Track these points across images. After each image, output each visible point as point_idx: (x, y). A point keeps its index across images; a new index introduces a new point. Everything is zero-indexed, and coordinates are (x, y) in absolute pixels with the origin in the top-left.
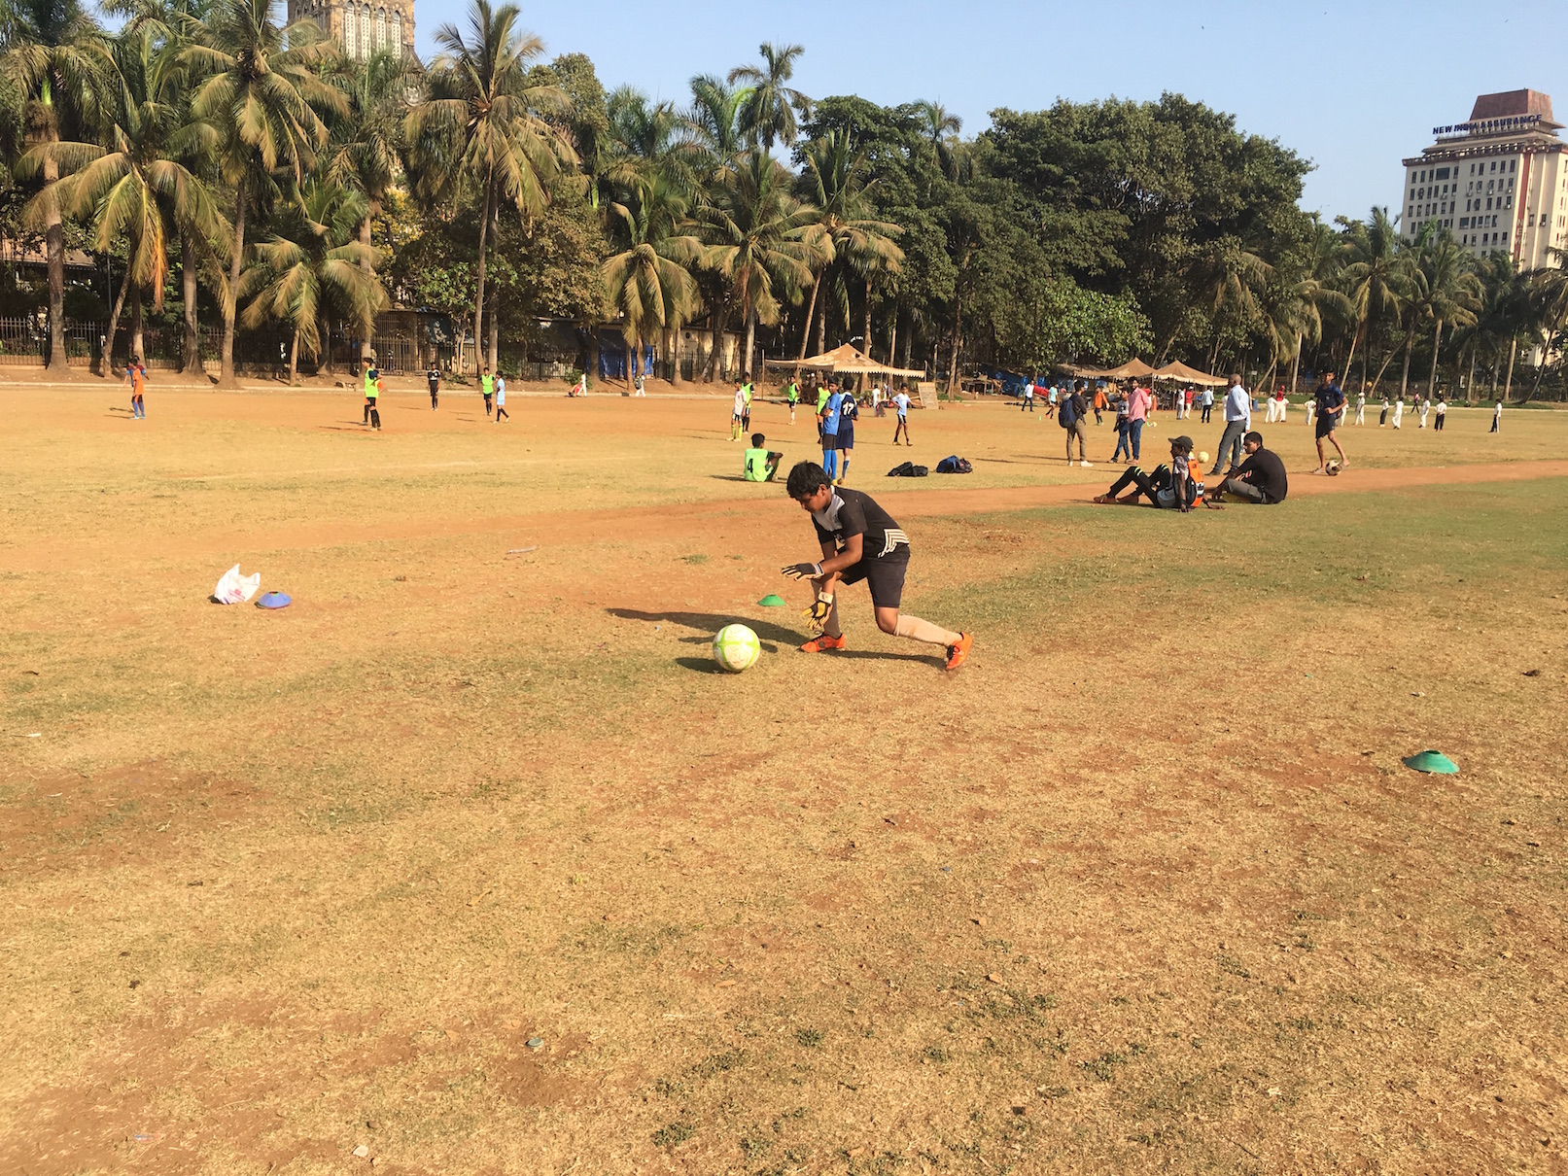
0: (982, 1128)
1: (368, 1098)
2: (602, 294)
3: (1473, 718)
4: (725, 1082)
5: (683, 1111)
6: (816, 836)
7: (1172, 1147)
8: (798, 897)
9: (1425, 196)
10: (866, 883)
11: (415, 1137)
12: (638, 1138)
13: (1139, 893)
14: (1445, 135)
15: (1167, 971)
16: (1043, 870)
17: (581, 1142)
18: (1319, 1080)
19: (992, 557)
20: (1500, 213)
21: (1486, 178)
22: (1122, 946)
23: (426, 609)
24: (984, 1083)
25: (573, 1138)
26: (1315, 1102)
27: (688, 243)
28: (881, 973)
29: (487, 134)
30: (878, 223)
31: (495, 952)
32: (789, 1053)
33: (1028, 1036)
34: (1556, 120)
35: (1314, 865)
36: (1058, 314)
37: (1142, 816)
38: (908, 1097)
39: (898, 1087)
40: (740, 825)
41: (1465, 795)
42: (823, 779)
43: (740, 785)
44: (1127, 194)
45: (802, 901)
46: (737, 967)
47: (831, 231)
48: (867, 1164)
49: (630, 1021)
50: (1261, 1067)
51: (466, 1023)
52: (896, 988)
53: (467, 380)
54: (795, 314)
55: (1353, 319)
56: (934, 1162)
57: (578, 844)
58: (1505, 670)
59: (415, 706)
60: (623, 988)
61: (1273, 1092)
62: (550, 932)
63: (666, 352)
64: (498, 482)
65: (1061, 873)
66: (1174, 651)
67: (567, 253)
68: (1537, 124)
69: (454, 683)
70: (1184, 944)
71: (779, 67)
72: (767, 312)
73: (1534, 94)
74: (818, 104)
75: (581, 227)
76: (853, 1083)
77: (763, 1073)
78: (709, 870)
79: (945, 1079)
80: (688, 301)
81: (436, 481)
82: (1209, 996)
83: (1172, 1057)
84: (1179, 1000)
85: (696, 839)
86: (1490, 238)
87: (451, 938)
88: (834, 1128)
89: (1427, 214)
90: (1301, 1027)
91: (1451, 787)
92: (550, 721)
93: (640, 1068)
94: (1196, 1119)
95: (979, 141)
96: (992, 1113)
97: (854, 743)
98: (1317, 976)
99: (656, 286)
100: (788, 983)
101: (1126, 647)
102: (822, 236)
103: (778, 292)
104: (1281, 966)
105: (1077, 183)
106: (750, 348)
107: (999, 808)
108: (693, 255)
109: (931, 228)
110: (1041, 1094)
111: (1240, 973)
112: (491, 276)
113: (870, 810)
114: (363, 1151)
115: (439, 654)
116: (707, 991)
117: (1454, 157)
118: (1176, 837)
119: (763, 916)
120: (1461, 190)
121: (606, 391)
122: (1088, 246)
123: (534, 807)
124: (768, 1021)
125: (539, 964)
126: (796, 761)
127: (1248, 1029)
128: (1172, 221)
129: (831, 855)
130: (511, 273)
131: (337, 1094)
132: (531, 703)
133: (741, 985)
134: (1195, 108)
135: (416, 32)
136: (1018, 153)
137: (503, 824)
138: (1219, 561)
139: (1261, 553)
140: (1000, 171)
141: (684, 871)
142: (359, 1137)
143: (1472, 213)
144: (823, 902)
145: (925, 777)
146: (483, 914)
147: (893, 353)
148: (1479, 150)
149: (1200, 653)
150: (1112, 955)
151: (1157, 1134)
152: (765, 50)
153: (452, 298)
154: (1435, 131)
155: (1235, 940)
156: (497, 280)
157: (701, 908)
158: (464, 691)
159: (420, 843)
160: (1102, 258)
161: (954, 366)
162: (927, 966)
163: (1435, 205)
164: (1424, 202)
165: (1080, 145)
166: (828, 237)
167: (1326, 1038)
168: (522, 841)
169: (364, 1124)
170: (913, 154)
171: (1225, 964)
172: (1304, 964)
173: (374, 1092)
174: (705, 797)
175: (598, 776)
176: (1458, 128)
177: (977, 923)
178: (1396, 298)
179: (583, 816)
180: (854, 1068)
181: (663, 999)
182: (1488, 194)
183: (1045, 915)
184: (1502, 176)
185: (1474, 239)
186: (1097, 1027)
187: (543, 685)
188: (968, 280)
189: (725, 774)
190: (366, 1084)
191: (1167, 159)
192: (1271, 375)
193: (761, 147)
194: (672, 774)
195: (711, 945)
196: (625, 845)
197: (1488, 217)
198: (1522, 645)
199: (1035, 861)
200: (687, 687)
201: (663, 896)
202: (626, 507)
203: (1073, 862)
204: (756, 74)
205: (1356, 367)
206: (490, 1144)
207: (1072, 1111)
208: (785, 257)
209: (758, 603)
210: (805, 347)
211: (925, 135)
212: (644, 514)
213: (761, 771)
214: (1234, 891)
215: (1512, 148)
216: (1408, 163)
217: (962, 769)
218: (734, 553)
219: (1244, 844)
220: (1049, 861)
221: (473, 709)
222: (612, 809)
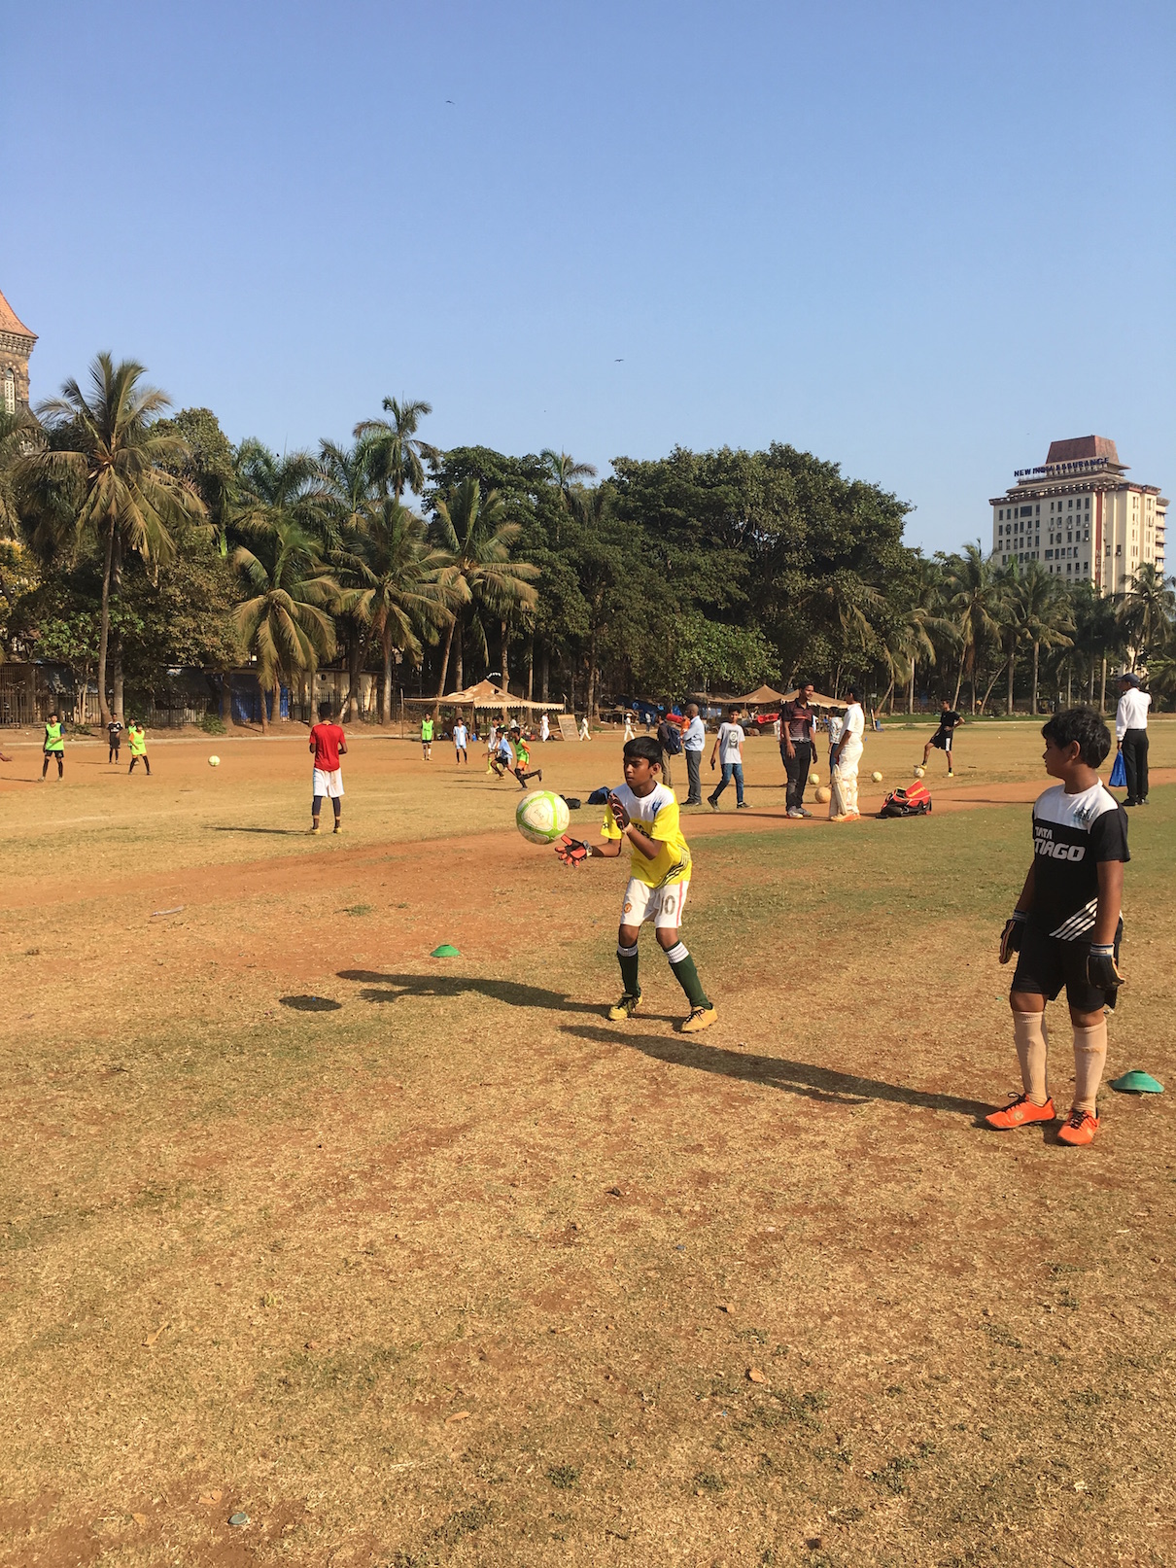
2: (234, 641)
3: (1166, 1034)
4: (475, 1546)
6: (532, 1220)
8: (524, 1297)
9: (1012, 532)
10: (596, 1273)
13: (888, 1257)
14: (1025, 477)
15: (935, 1347)
16: (782, 1239)
18: (1122, 1465)
20: (1080, 545)
21: (1065, 514)
22: (882, 1323)
23: (65, 985)
24: (768, 1513)
26: (1126, 1493)
27: (323, 587)
28: (631, 1384)
29: (109, 486)
30: (511, 566)
31: (182, 1403)
32: (542, 1500)
33: (807, 1448)
34: (1122, 462)
35: (1054, 1208)
36: (689, 646)
37: (870, 1166)
38: (688, 1541)
39: (673, 1530)
40: (447, 1214)
42: (531, 1152)
43: (440, 1164)
44: (745, 534)
45: (530, 1301)
46: (467, 1394)
47: (464, 573)
49: (353, 1477)
50: (1058, 1457)
51: (156, 1501)
52: (651, 1402)
53: (90, 730)
54: (433, 654)
55: (959, 642)
57: (265, 1255)
59: (60, 1101)
60: (339, 1436)
61: (1080, 1486)
62: (244, 1370)
63: (302, 694)
64: (132, 836)
65: (802, 1241)
66: (863, 981)
67: (197, 602)
68: (1105, 465)
69: (103, 1070)
70: (946, 1314)
71: (406, 421)
73: (1100, 439)
74: (445, 454)
75: (211, 574)
76: (623, 1531)
77: (518, 1529)
78: (418, 1274)
79: (726, 1513)
81: (64, 839)
82: (985, 1374)
83: (964, 1454)
84: (956, 1383)
85: (401, 1235)
86: (1073, 567)
87: (127, 1390)
89: (1016, 548)
90: (1088, 1403)
91: (1165, 1109)
92: (219, 1106)
93: (371, 1540)
94: (1006, 1530)
95: (603, 487)
96: (785, 1551)
97: (556, 1106)
98: (1091, 1338)
99: (291, 630)
100: (529, 1408)
101: (815, 979)
102: (454, 580)
104: (1050, 1332)
105: (700, 524)
106: (388, 689)
107: (722, 1169)
108: (328, 599)
109: (564, 569)
110: (834, 1520)
111: (1010, 1344)
112: (116, 625)
113: (586, 1183)
115: (82, 1036)
116: (437, 1428)
117: (1034, 497)
118: (911, 1188)
119: (488, 1325)
120: (1044, 527)
121: (240, 736)
122: (713, 582)
123: (210, 1213)
124: (512, 1461)
125: (236, 1413)
126: (496, 1133)
127: (1036, 1412)
128: (792, 557)
129: (553, 1240)
130: (137, 621)
132: (194, 1087)
133: (476, 1416)
134: (803, 457)
135: (30, 388)
136: (642, 497)
137: (175, 1237)
138: (886, 883)
139: (924, 873)
140: (626, 515)
141: (392, 1277)
143: (1054, 547)
144: (551, 1301)
145: (637, 1140)
146: (162, 1355)
147: (531, 687)
148: (1056, 490)
149: (889, 981)
150: (875, 1335)
152: (388, 404)
153: (74, 649)
154: (1016, 473)
155: (997, 1303)
156: (123, 630)
157: (417, 1322)
158: (116, 1078)
159: (79, 1271)
160: (727, 592)
161: (592, 700)
162: (680, 1370)
163: (1022, 539)
164: (1012, 537)
165: (700, 490)
166: (463, 579)
167: (1117, 1412)
168: (201, 1257)
170: (541, 500)
171: (993, 1332)
172: (1073, 1325)
174: (404, 1184)
175: (280, 1167)
176: (1037, 470)
177: (724, 1310)
178: (997, 625)
179: (269, 1221)
180: (620, 1510)
181: (387, 1445)
182: (1067, 528)
183: (795, 1293)
184: (1079, 513)
185: (1059, 568)
186: (878, 1427)
187: (206, 1064)
188: (599, 618)
189: (422, 1154)
191: (780, 500)
192: (889, 697)
193: (392, 495)
194: (362, 1159)
195: (434, 1367)
196: (320, 1251)
197: (1069, 549)
199: (771, 1229)
200: (367, 1055)
201: (371, 1312)
202: (277, 858)
203: (812, 1227)
204: (382, 426)
205: (966, 688)
207: (871, 1537)
208: (422, 598)
209: (431, 954)
210: (443, 685)
211: (550, 483)
212: (297, 863)
213: (461, 1146)
214: (983, 1246)
215: (1085, 487)
216: (994, 502)
217: (675, 1127)
218: (398, 901)
219: (980, 1189)
220: (786, 1229)
221: (128, 1099)
222: (299, 1207)
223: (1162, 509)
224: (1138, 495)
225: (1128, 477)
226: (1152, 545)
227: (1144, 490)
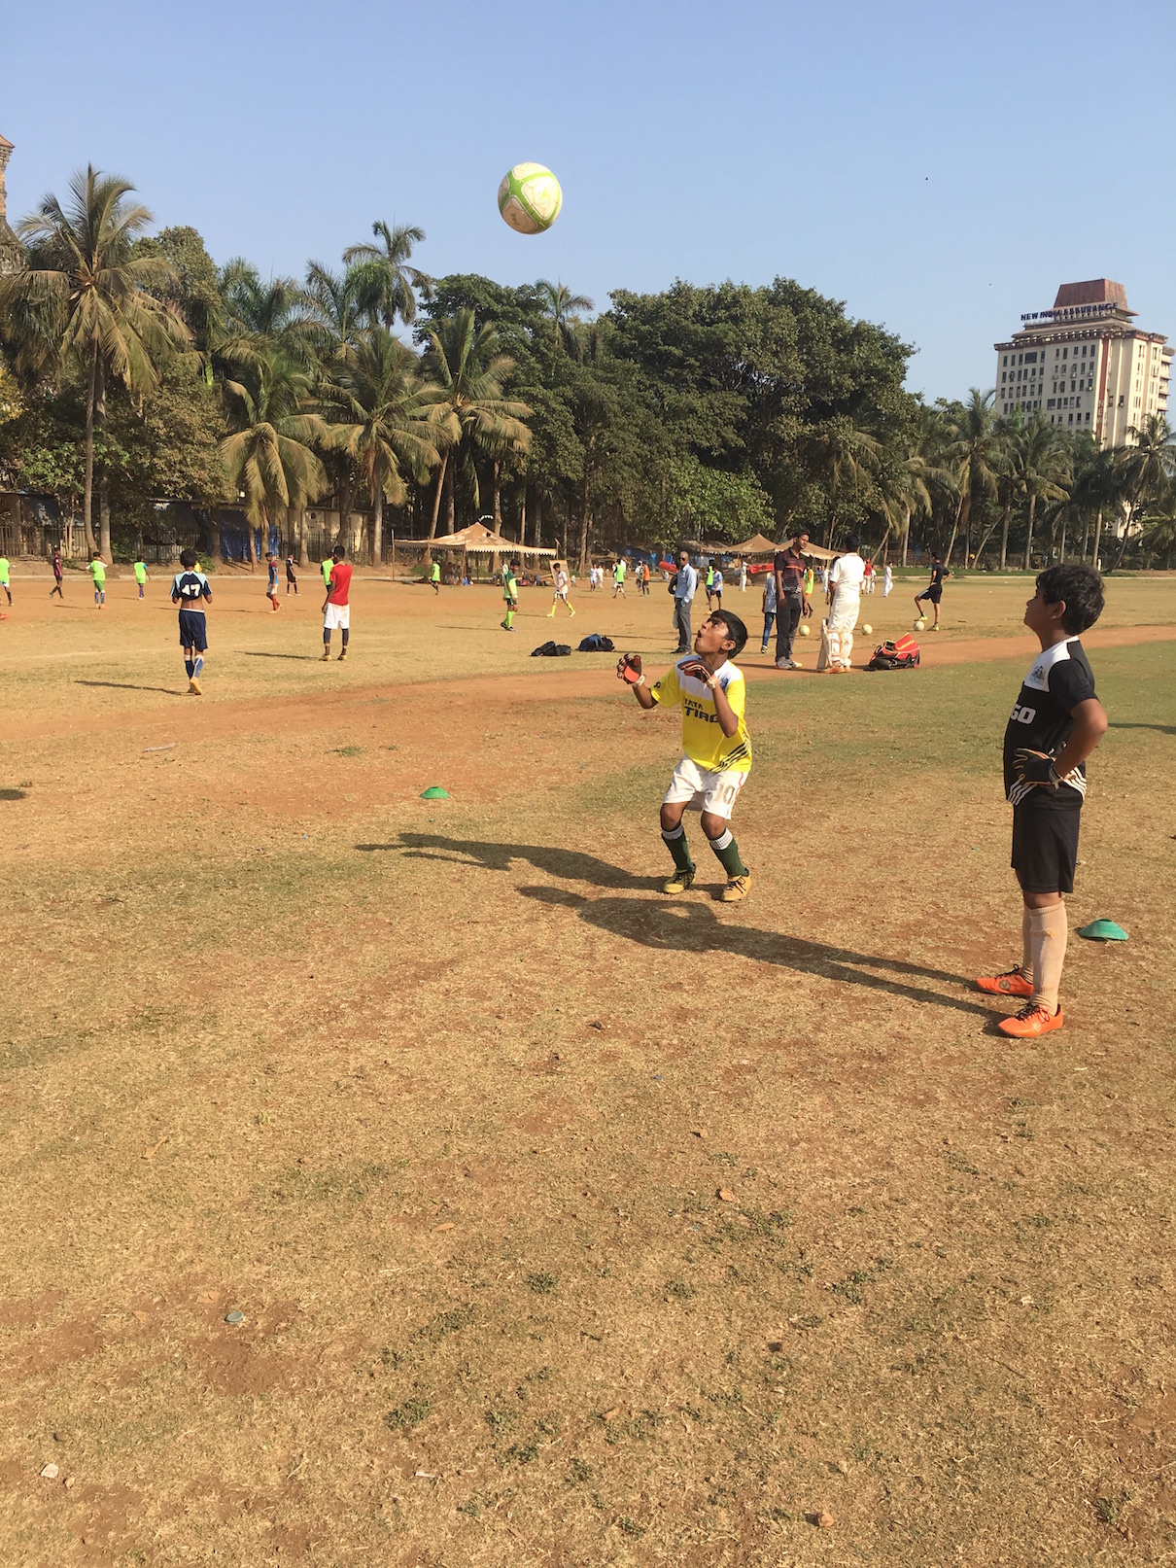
0: (740, 1372)
1: (51, 1403)
2: (222, 475)
3: (1135, 884)
4: (458, 1344)
5: (415, 1385)
6: (516, 1050)
7: (937, 1373)
8: (508, 1120)
9: (1016, 379)
10: (577, 1100)
11: (112, 1447)
12: (370, 1423)
13: (855, 1089)
14: (1032, 321)
15: (896, 1172)
16: (755, 1071)
17: (305, 1434)
18: (1068, 1282)
19: (651, 738)
20: (1083, 394)
21: (1070, 362)
22: (847, 1150)
23: (59, 817)
24: (733, 1318)
25: (295, 1430)
26: (1069, 1308)
27: (311, 422)
28: (608, 1201)
29: (92, 308)
30: (504, 404)
31: (180, 1212)
32: (521, 1302)
33: (772, 1261)
34: (1130, 308)
36: (682, 493)
38: (657, 1342)
39: (644, 1332)
40: (435, 1043)
41: (1143, 964)
42: (516, 986)
43: (428, 996)
44: (744, 376)
45: (513, 1124)
46: (453, 1207)
47: (457, 410)
48: (626, 1427)
49: (343, 1280)
50: (1008, 1273)
51: (156, 1300)
52: (626, 1217)
53: (78, 564)
54: (422, 495)
55: (956, 494)
56: (696, 1417)
57: (259, 1077)
58: (1153, 834)
59: (57, 928)
60: (330, 1243)
61: (1026, 1300)
62: (240, 1182)
63: (291, 534)
64: (123, 672)
65: (774, 1073)
66: (843, 830)
67: (181, 435)
68: (1114, 311)
69: (99, 899)
70: (908, 1142)
71: (398, 246)
72: (394, 491)
73: (1110, 283)
74: (439, 283)
75: (196, 405)
76: (597, 1333)
77: (498, 1329)
78: (406, 1097)
79: (693, 1317)
80: (313, 481)
81: (55, 674)
82: (942, 1197)
83: (919, 1270)
84: (915, 1205)
85: (390, 1061)
86: (1075, 418)
87: (127, 1199)
88: (584, 1388)
89: (1018, 396)
90: (1038, 1226)
91: (1128, 956)
92: (212, 937)
93: (360, 1338)
94: (956, 1338)
95: (600, 322)
96: (748, 1353)
97: (542, 944)
98: (1045, 1167)
99: (277, 466)
100: (511, 1221)
101: (797, 826)
102: (447, 416)
103: (405, 472)
104: (1006, 1160)
105: (698, 364)
106: (378, 529)
107: (700, 1006)
108: (316, 434)
109: (559, 408)
110: (795, 1326)
111: (968, 1170)
112: (100, 457)
113: (569, 1016)
114: (52, 1471)
115: (77, 867)
116: (424, 1238)
117: (1040, 342)
118: (880, 1025)
119: (473, 1145)
120: (1048, 373)
121: (230, 574)
122: (710, 426)
123: (205, 1037)
124: (494, 1268)
125: (232, 1221)
126: (484, 967)
127: (988, 1232)
128: (788, 401)
129: (535, 1069)
130: (122, 453)
131: (14, 1402)
132: (188, 918)
133: (460, 1227)
134: (807, 293)
136: (640, 334)
137: (172, 1059)
138: (871, 735)
139: (909, 725)
140: (622, 353)
141: (381, 1100)
142: (46, 1454)
143: (1057, 396)
144: (534, 1124)
145: (620, 977)
146: (161, 1167)
147: (523, 531)
148: (1063, 336)
149: (869, 830)
150: (840, 1160)
151: (920, 1361)
152: (378, 228)
153: (58, 480)
154: (1023, 317)
155: (957, 1133)
156: (108, 462)
157: (404, 1141)
158: (112, 908)
159: (79, 1088)
160: (723, 437)
161: (584, 546)
162: (654, 1188)
163: (1025, 387)
164: (1015, 384)
165: (699, 327)
166: (454, 416)
167: (1065, 1234)
168: (197, 1077)
169: (50, 1437)
170: (536, 333)
171: (951, 1160)
172: (1028, 1155)
173: (57, 1396)
174: (393, 1014)
175: (273, 996)
176: (1044, 314)
177: (698, 1135)
178: (994, 477)
179: (262, 1046)
180: (595, 1314)
181: (376, 1252)
182: (1071, 377)
183: (765, 1121)
184: (1084, 360)
185: (1060, 419)
186: (839, 1244)
187: (200, 896)
188: (595, 459)
189: (410, 986)
190: (47, 1386)
191: (779, 341)
192: (883, 549)
193: (383, 324)
194: (353, 990)
195: (421, 1183)
196: (312, 1074)
197: (1072, 398)
198: (1163, 809)
199: (745, 1062)
200: (357, 891)
201: (361, 1130)
202: (267, 697)
203: (784, 1061)
204: (374, 251)
205: (961, 541)
206: (201, 1447)
207: (829, 1342)
208: (411, 436)
209: (421, 796)
210: (434, 527)
211: (547, 316)
212: (288, 703)
213: (448, 980)
214: (946, 1081)
215: (1091, 334)
216: (999, 347)
217: (656, 966)
218: (388, 743)
219: (947, 1028)
220: (759, 1062)
221: (124, 929)
222: (292, 1034)
223: (1167, 359)
224: (1144, 343)
225: (1136, 324)
226: (1155, 396)
227: (1151, 338)
